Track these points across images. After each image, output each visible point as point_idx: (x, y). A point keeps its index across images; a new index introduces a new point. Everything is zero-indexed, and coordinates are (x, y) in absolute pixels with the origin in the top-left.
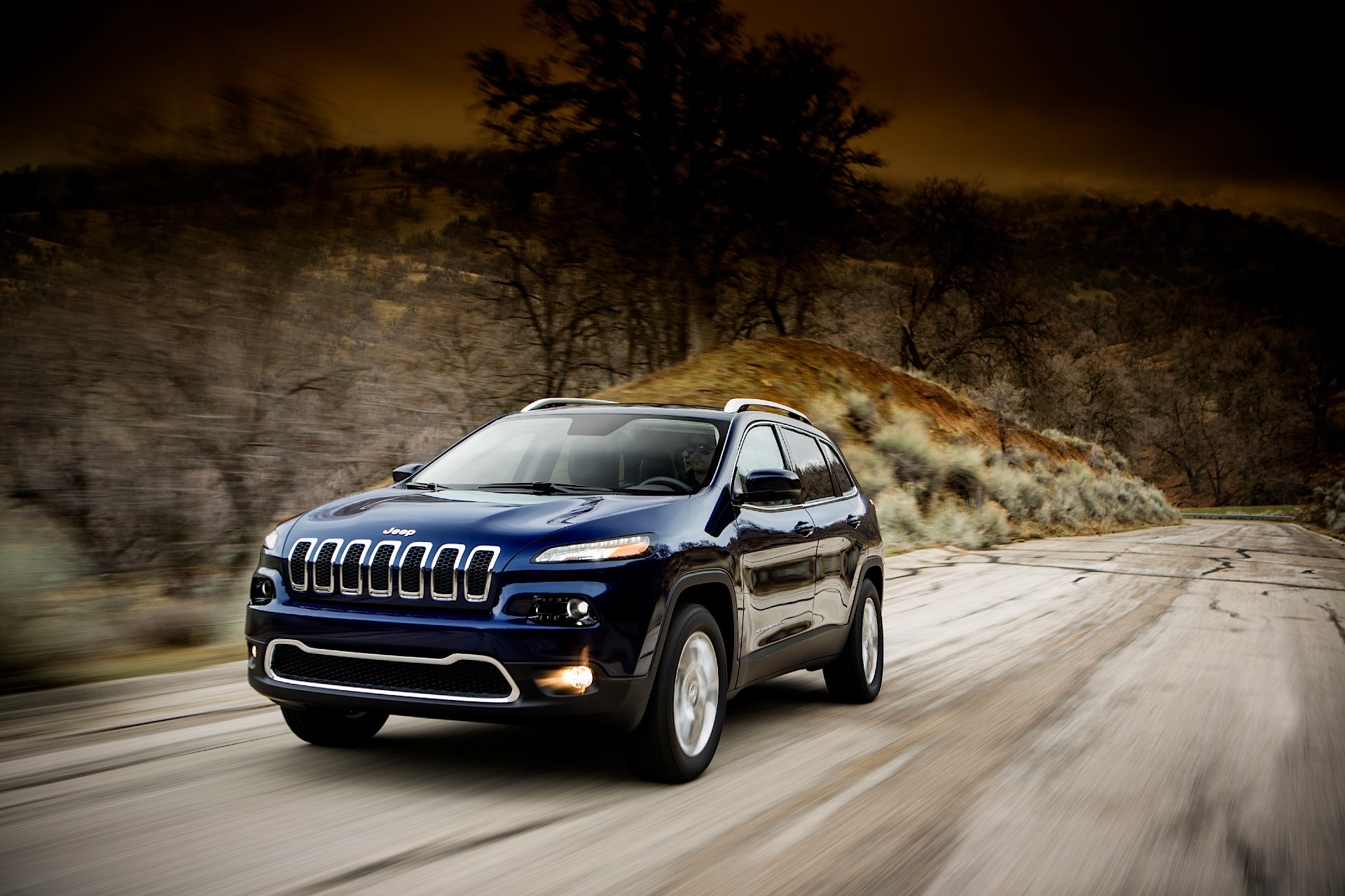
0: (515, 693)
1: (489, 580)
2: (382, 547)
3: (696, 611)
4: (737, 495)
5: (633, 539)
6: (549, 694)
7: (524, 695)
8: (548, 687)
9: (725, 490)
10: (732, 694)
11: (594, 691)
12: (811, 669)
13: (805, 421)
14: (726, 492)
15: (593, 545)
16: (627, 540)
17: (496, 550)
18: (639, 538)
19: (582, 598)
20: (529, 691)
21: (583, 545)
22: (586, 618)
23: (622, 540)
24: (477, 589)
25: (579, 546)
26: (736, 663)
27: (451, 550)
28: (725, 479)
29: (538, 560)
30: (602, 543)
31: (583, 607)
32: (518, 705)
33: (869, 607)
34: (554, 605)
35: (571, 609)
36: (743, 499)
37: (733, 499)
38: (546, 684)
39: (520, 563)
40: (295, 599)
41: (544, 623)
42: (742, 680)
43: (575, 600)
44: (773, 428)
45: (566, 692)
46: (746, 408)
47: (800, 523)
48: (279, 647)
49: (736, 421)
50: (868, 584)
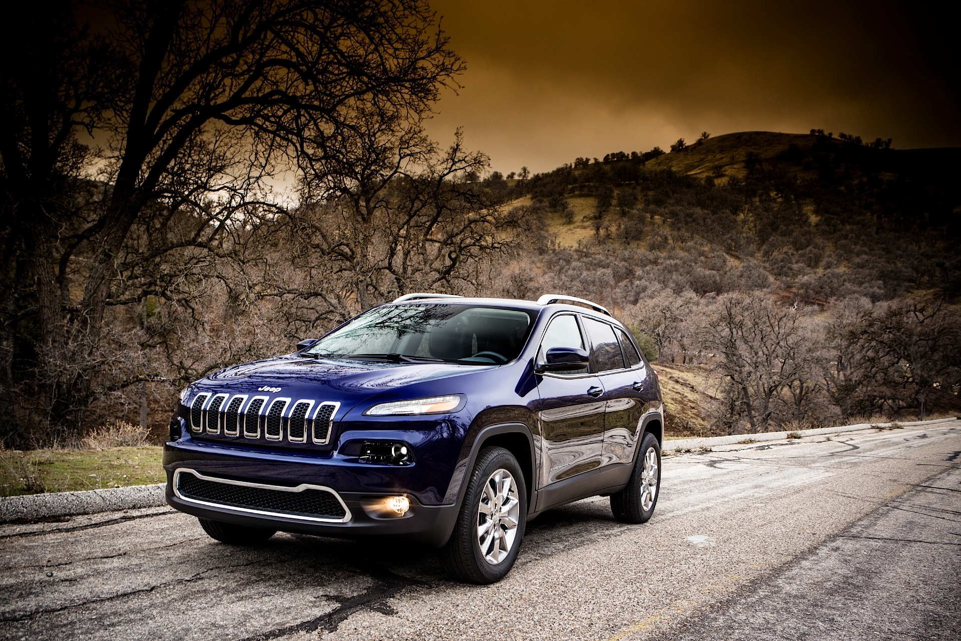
0: (348, 516)
1: (330, 429)
2: (255, 400)
3: (499, 454)
4: (539, 366)
5: (448, 398)
6: (373, 516)
7: (355, 519)
8: (374, 511)
9: (531, 361)
10: (532, 515)
11: (410, 515)
12: (602, 495)
13: (606, 313)
14: (532, 363)
15: (414, 402)
16: (442, 398)
17: (337, 405)
18: (452, 397)
19: (404, 443)
20: (359, 515)
21: (406, 402)
22: (406, 458)
23: (439, 399)
24: (321, 434)
25: (402, 402)
26: (534, 493)
27: (304, 404)
28: (530, 353)
29: (368, 413)
30: (421, 401)
31: (404, 450)
32: (350, 525)
34: (381, 448)
35: (395, 451)
36: (544, 369)
37: (535, 368)
38: (372, 510)
39: (354, 416)
40: (195, 439)
41: (374, 462)
42: (540, 506)
43: (398, 445)
44: (575, 316)
45: (388, 515)
46: (554, 301)
47: (592, 388)
48: (182, 474)
49: (544, 310)
50: (650, 434)
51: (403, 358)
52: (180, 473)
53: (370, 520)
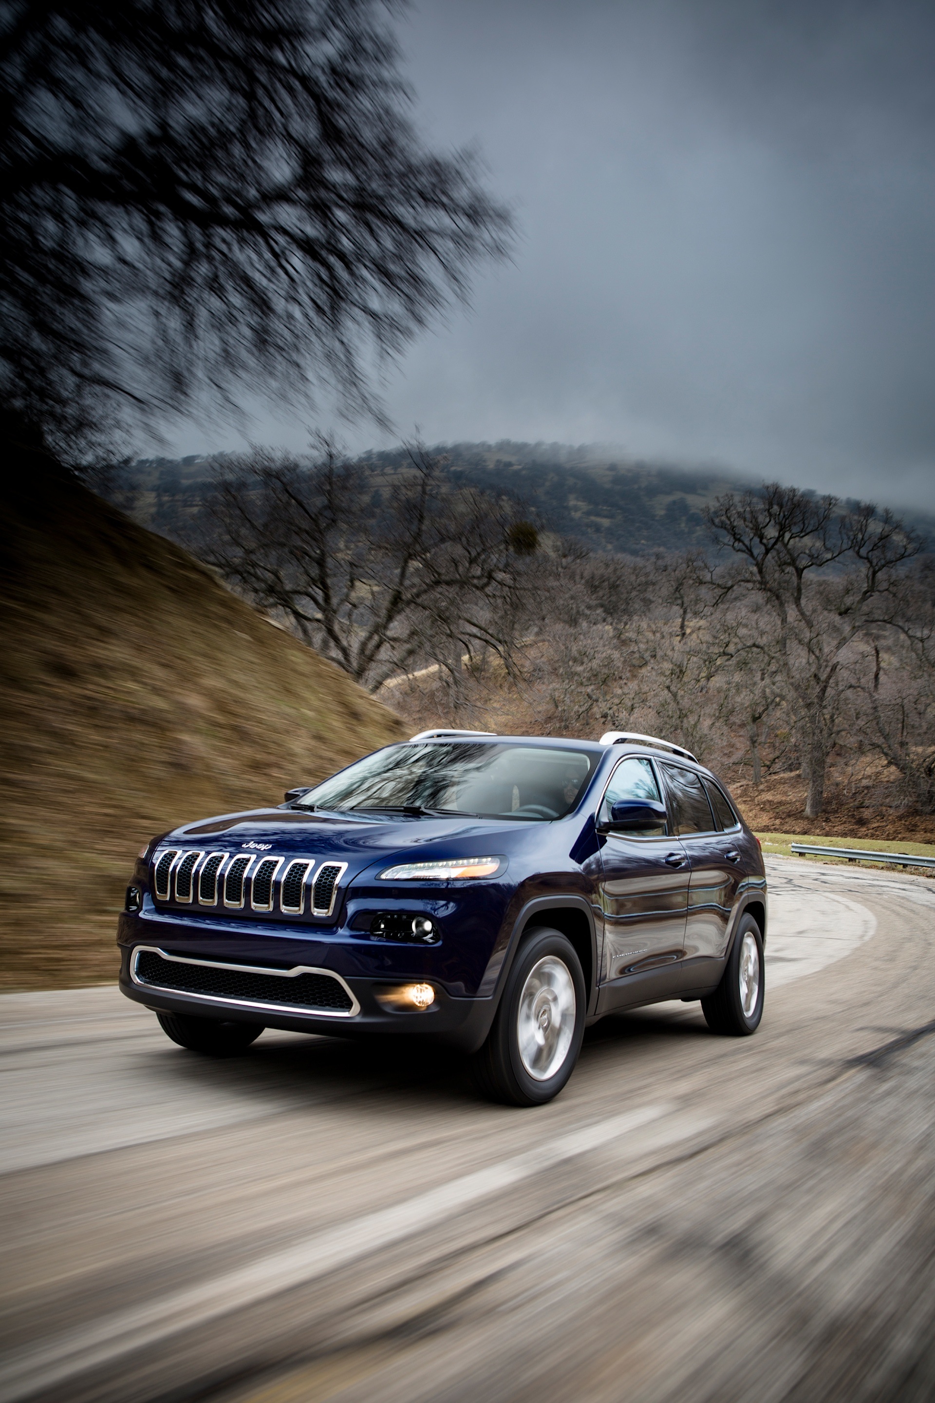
0: (356, 1008)
1: (334, 897)
2: (238, 860)
3: (549, 935)
4: (602, 824)
5: (484, 860)
6: (388, 1009)
7: (364, 1011)
8: (389, 1003)
9: (591, 818)
10: (591, 1019)
11: (435, 1009)
12: (686, 999)
13: (690, 758)
14: (592, 821)
15: (441, 864)
16: (477, 860)
17: (344, 866)
18: (489, 859)
19: (428, 916)
20: (370, 1007)
21: (431, 864)
22: (430, 936)
23: (472, 861)
24: (323, 904)
25: (426, 864)
26: (596, 988)
27: (301, 865)
28: (591, 806)
29: (383, 876)
30: (450, 863)
31: (428, 926)
32: (358, 1020)
33: (749, 941)
34: (399, 921)
35: (417, 926)
36: (609, 827)
37: (597, 826)
38: (386, 1001)
39: (365, 878)
40: (161, 908)
41: (389, 939)
42: (603, 1007)
43: (420, 919)
44: (649, 761)
45: (409, 1008)
46: (622, 741)
47: (671, 855)
48: (143, 954)
49: (609, 752)
50: (748, 918)
51: (425, 810)
52: (140, 952)
53: (386, 1014)
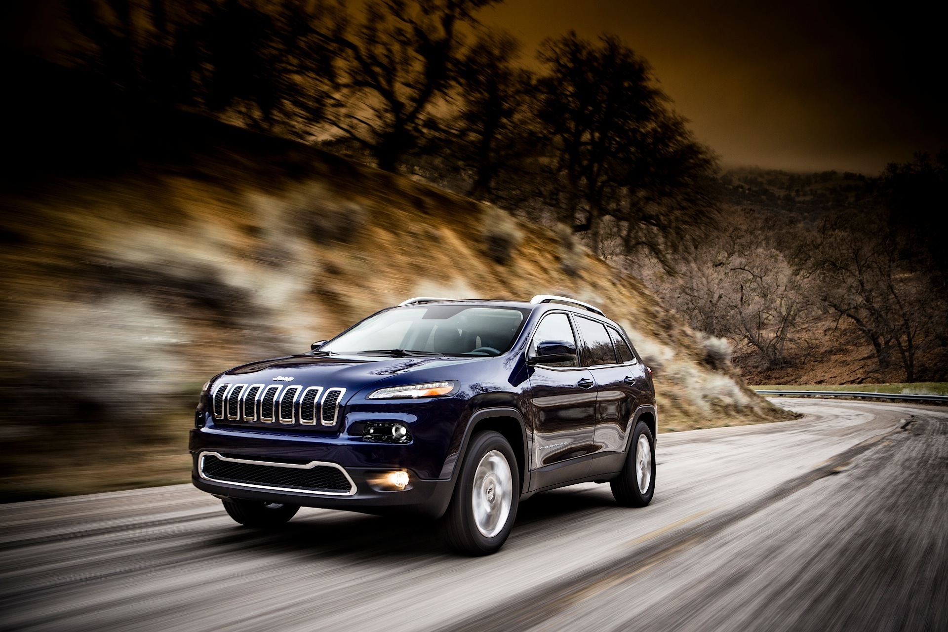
0: (354, 489)
1: (336, 413)
2: (270, 389)
3: (492, 437)
4: (530, 358)
5: (443, 384)
6: (377, 490)
7: (359, 492)
8: (377, 485)
9: (523, 354)
10: (526, 495)
11: (410, 488)
13: (599, 313)
14: (523, 356)
15: (412, 387)
16: (437, 384)
17: (343, 390)
18: (447, 383)
19: (402, 423)
20: (364, 488)
22: (405, 437)
23: (434, 385)
24: (328, 417)
25: (403, 388)
26: (527, 474)
27: (313, 391)
28: (523, 347)
29: (371, 397)
30: (418, 387)
31: (403, 431)
32: (356, 497)
34: (384, 429)
35: (396, 431)
36: (535, 361)
37: (527, 360)
38: (375, 483)
39: (358, 399)
40: (217, 425)
41: (376, 440)
42: (533, 486)
43: (398, 426)
44: (567, 315)
45: (389, 488)
46: (547, 301)
47: (583, 379)
48: (207, 458)
49: (536, 309)
50: (642, 424)
51: (406, 352)
52: (204, 456)
53: (372, 492)
